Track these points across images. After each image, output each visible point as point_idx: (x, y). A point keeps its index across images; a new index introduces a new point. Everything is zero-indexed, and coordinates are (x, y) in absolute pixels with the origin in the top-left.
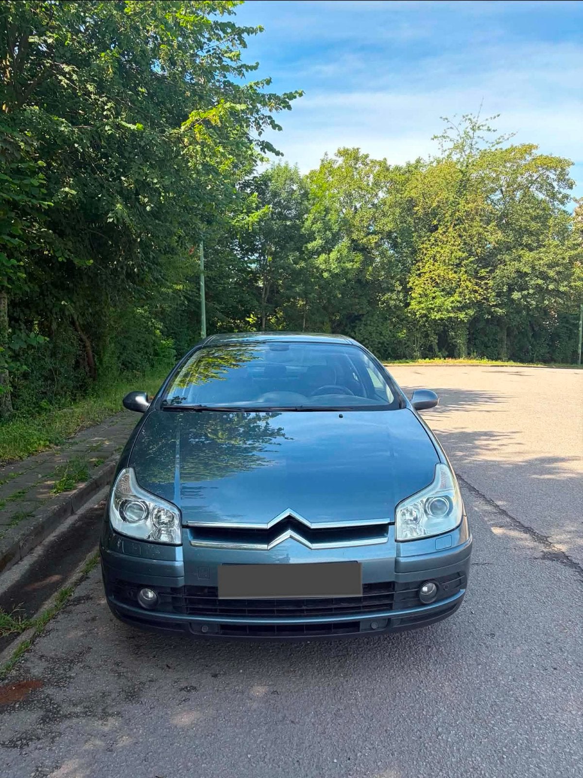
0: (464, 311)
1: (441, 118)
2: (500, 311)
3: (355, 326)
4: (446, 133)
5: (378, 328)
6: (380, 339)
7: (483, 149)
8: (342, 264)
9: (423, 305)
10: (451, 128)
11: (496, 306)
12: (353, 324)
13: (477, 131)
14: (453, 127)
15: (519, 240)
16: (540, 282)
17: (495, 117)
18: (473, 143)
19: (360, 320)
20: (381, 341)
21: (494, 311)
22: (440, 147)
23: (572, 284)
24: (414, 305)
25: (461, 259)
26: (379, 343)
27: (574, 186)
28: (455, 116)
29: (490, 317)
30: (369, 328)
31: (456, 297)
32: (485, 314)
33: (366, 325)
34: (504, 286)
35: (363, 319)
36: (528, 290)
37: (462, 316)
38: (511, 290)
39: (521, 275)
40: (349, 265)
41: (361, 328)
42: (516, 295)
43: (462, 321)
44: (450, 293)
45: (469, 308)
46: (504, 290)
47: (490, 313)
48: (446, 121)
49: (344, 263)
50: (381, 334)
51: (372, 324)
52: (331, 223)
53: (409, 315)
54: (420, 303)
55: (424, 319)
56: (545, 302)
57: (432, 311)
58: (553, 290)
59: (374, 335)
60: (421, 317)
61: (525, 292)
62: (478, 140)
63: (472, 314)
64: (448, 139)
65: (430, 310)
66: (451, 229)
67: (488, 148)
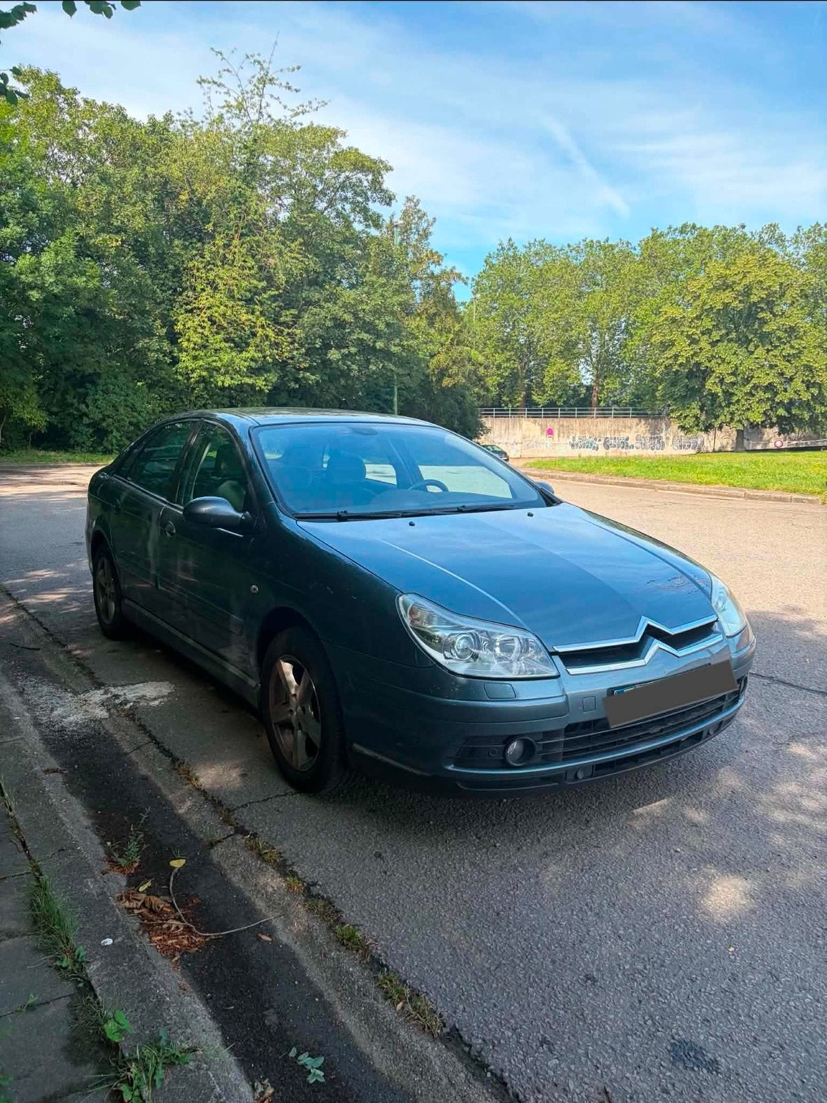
0: (262, 375)
1: (212, 49)
2: (312, 378)
3: (87, 394)
4: (220, 77)
5: (129, 399)
6: (134, 417)
7: (276, 118)
8: (64, 277)
9: (201, 363)
10: (228, 71)
11: (306, 369)
12: (81, 390)
13: (268, 86)
14: (230, 69)
15: (329, 270)
16: (365, 336)
17: (294, 70)
18: (264, 104)
19: (94, 383)
20: (135, 420)
21: (303, 377)
22: (206, 101)
23: (405, 343)
24: (186, 361)
25: (255, 292)
26: (131, 423)
27: (393, 202)
28: (233, 52)
29: (297, 386)
30: (113, 397)
31: (251, 352)
32: (289, 381)
33: (106, 392)
34: (316, 338)
35: (101, 382)
36: (348, 347)
37: (260, 383)
38: (326, 346)
39: (340, 324)
40: (80, 281)
41: (97, 397)
42: (334, 355)
43: (261, 391)
44: (240, 346)
45: (268, 371)
46: (317, 346)
47: (297, 380)
48: (220, 57)
49: (71, 276)
50: (133, 408)
51: (117, 390)
52: (35, 197)
53: (180, 378)
54: (195, 358)
55: (202, 385)
56: (371, 367)
57: (215, 372)
58: (381, 350)
59: (122, 410)
60: (197, 382)
61: (345, 351)
62: (271, 101)
63: (274, 380)
64: (223, 90)
65: (212, 370)
66: (236, 242)
67: (283, 118)
